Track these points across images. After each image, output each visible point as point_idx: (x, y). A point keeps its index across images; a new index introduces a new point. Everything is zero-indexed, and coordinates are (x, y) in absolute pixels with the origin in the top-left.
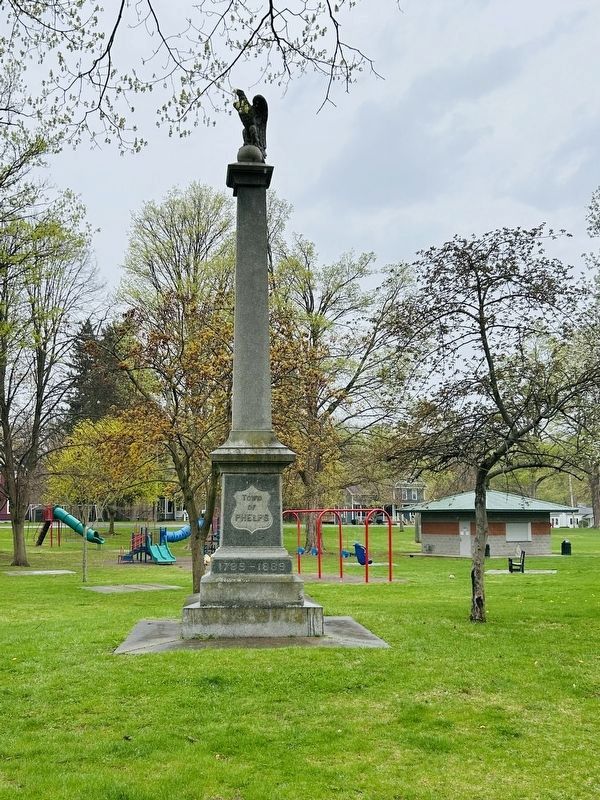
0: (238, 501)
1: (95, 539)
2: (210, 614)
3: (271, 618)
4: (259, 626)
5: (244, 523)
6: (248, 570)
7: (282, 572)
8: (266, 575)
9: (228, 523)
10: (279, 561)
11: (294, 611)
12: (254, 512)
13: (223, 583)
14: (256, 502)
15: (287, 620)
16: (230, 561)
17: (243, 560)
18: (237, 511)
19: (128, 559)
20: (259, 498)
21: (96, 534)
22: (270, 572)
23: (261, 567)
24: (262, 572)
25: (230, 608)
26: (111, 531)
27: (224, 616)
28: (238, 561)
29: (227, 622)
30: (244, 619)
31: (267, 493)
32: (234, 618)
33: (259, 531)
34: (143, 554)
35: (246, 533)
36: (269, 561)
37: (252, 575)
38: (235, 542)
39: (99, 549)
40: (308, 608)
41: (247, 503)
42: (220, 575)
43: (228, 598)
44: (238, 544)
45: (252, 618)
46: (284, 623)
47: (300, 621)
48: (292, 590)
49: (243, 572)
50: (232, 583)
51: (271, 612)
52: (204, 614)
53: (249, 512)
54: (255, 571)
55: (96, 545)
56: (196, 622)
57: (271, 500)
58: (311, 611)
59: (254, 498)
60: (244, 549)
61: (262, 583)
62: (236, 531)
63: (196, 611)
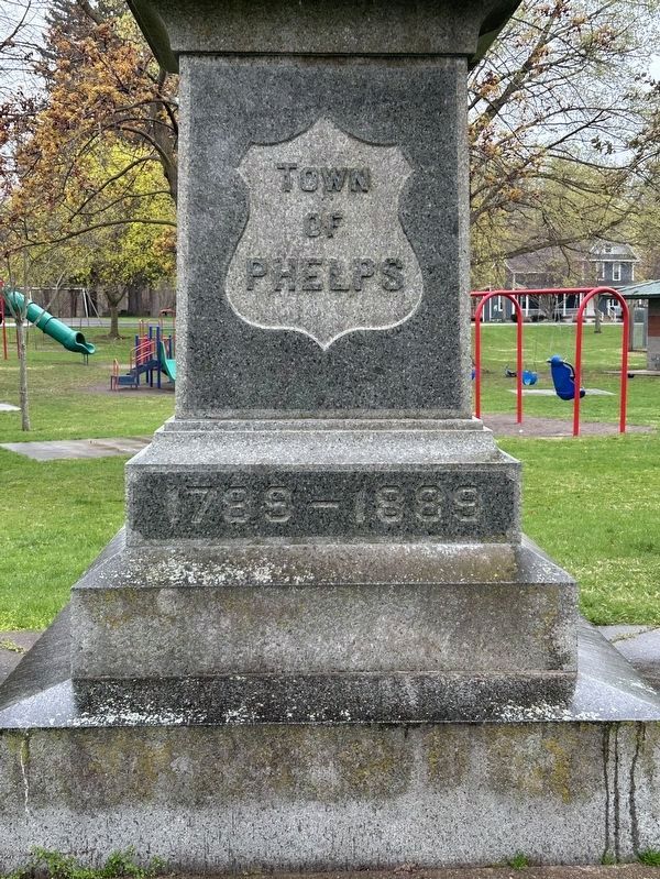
0: (259, 193)
1: (79, 345)
2: (109, 759)
3: (419, 773)
4: (357, 811)
5: (285, 302)
6: (305, 524)
7: (467, 532)
8: (394, 548)
9: (208, 300)
10: (451, 478)
11: (533, 741)
12: (330, 250)
13: (184, 589)
14: (343, 202)
15: (501, 784)
16: (221, 480)
18: (256, 242)
19: (127, 383)
20: (360, 182)
21: (80, 338)
22: (410, 531)
23: (371, 506)
24: (373, 529)
25: (216, 719)
26: (114, 333)
27: (182, 764)
28: (261, 480)
29: (200, 795)
30: (287, 781)
31: (395, 155)
32: (230, 773)
33: (356, 340)
34: (155, 373)
35: (293, 347)
36: (408, 482)
37: (326, 547)
38: (245, 389)
39: (86, 363)
40: (608, 727)
41: (300, 205)
42: (172, 547)
43: (206, 663)
44: (257, 401)
45: (324, 773)
46: (488, 800)
47: (565, 786)
48: (517, 620)
49: (280, 531)
50: (227, 591)
51: (418, 748)
52: (80, 756)
53: (309, 248)
54: (343, 527)
55: (79, 356)
56: (40, 796)
57: (415, 193)
58: (622, 743)
59: (337, 180)
60: (290, 424)
61: (372, 586)
62: (252, 338)
63: (38, 746)
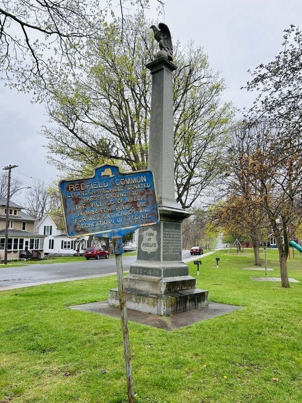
0: (144, 236)
3: (141, 301)
4: (136, 304)
5: (146, 248)
6: (143, 273)
7: (156, 276)
8: (150, 277)
9: (140, 248)
10: (156, 269)
11: (151, 299)
12: (150, 242)
13: (130, 279)
14: (151, 237)
15: (148, 304)
16: (137, 268)
17: (142, 268)
18: (144, 241)
20: (153, 235)
22: (152, 275)
23: (149, 272)
24: (149, 275)
28: (140, 268)
30: (131, 299)
31: (156, 232)
33: (151, 252)
35: (146, 253)
36: (152, 269)
37: (145, 276)
42: (132, 275)
43: (132, 287)
44: (143, 259)
45: (134, 300)
47: (154, 305)
48: (157, 287)
49: (141, 274)
50: (133, 279)
51: (141, 298)
53: (148, 242)
54: (146, 274)
57: (157, 235)
59: (151, 234)
61: (145, 281)
62: (143, 252)
